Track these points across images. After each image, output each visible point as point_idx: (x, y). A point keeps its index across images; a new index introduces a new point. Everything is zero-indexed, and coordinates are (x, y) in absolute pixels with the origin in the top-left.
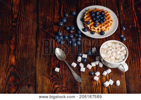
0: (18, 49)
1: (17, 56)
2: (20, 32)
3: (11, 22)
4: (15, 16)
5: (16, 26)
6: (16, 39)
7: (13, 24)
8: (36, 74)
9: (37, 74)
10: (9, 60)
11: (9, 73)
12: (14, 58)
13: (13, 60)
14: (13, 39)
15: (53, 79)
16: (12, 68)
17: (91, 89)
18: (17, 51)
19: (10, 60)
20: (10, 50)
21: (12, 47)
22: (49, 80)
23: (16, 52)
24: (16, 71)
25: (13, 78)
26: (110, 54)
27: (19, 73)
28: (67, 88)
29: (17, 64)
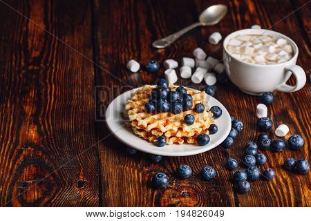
0: (44, 113)
1: (45, 127)
2: (50, 81)
3: (23, 63)
4: (36, 54)
5: (38, 71)
6: (38, 95)
7: (30, 67)
8: (99, 161)
9: (103, 162)
10: (21, 134)
11: (21, 158)
12: (35, 129)
13: (33, 133)
14: (32, 94)
15: (151, 171)
16: (29, 148)
17: (266, 191)
18: (43, 115)
19: (24, 134)
20: (23, 113)
21: (28, 109)
22: (138, 174)
23: (40, 119)
24: (40, 154)
25: (33, 169)
26: (252, 53)
27: (51, 160)
28: (193, 188)
29: (43, 141)
